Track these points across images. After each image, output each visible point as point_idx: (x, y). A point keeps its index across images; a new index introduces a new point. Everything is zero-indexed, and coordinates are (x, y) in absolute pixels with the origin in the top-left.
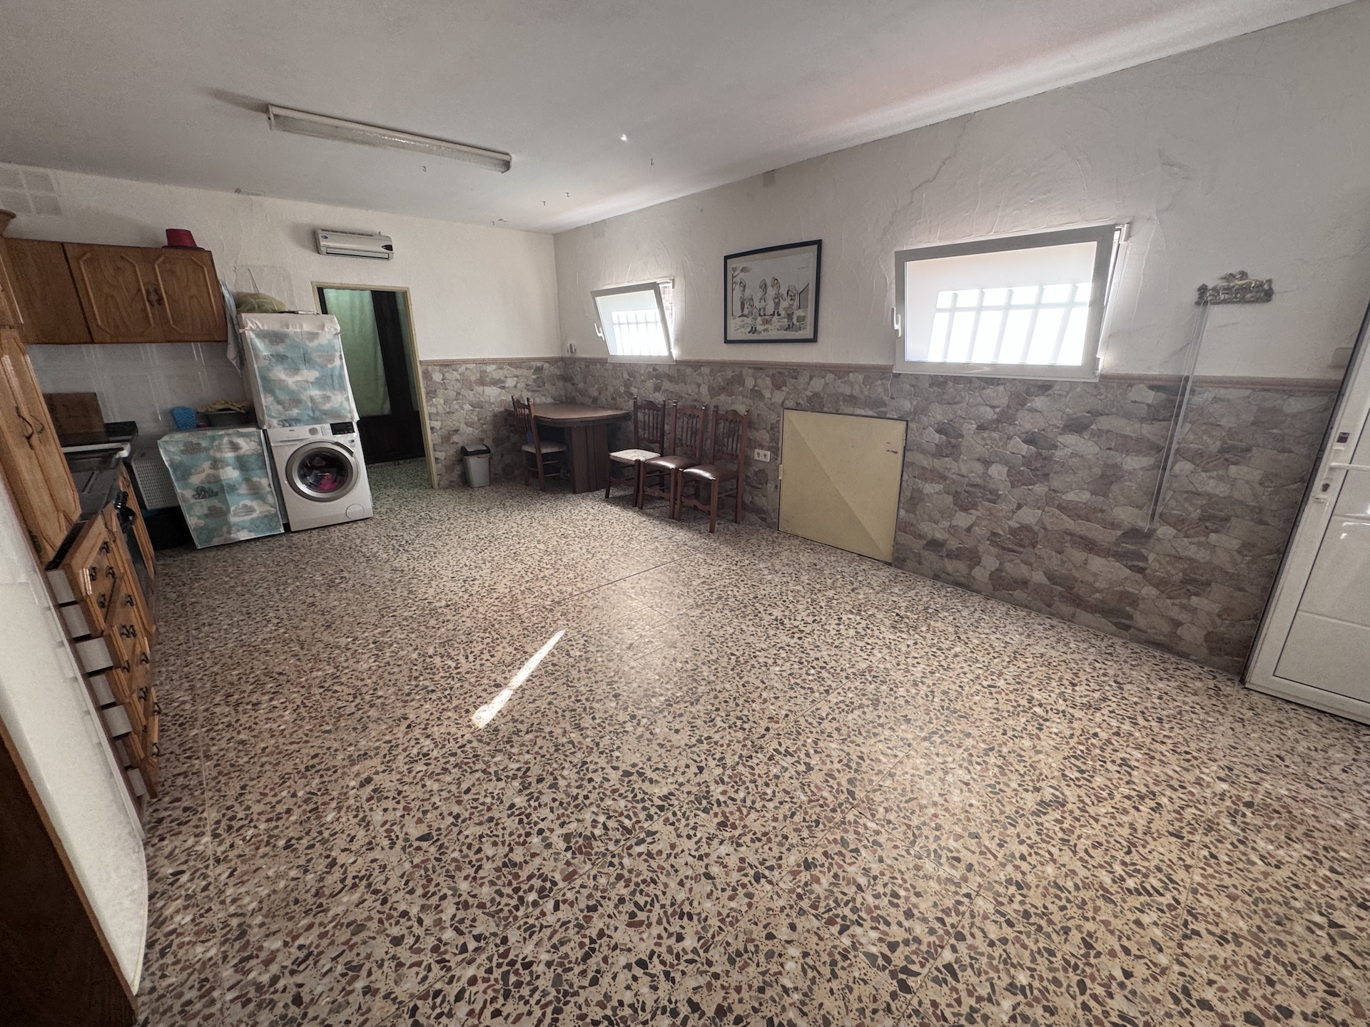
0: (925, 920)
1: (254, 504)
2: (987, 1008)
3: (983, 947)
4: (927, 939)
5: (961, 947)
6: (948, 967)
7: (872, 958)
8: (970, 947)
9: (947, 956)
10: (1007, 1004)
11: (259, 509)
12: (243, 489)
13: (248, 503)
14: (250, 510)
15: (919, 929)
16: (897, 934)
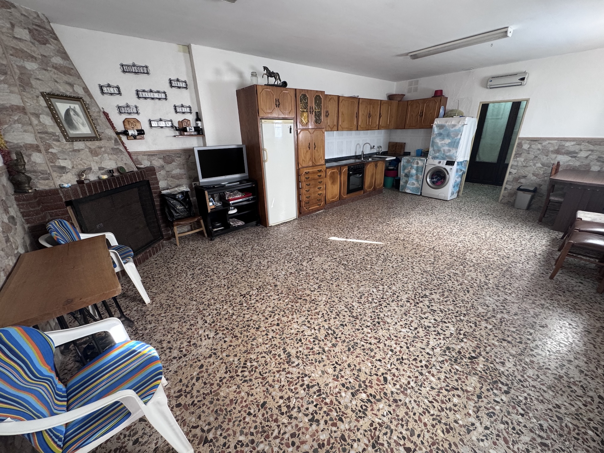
0: (255, 303)
1: (416, 183)
2: (232, 307)
3: (244, 312)
4: (250, 302)
5: (246, 308)
6: (242, 304)
7: (249, 292)
8: (245, 310)
9: (245, 305)
10: (231, 312)
11: (416, 185)
12: (414, 177)
13: (414, 182)
14: (413, 184)
15: (253, 302)
16: (253, 297)
